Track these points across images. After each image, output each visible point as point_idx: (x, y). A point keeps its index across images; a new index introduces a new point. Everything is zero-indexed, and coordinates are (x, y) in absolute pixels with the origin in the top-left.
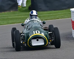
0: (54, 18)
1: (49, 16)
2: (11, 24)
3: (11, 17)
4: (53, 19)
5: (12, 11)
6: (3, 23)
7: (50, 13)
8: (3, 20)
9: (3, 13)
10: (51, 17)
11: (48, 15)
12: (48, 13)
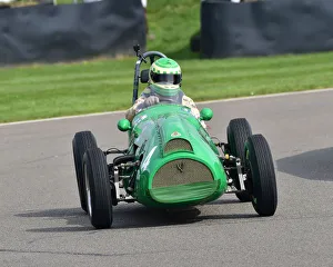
0: (298, 86)
1: (273, 76)
2: (117, 109)
3: (118, 82)
4: (290, 90)
5: (120, 57)
6: (86, 104)
7: (279, 66)
8: (86, 94)
9: (85, 63)
10: (282, 80)
11: (269, 71)
12: (272, 66)
